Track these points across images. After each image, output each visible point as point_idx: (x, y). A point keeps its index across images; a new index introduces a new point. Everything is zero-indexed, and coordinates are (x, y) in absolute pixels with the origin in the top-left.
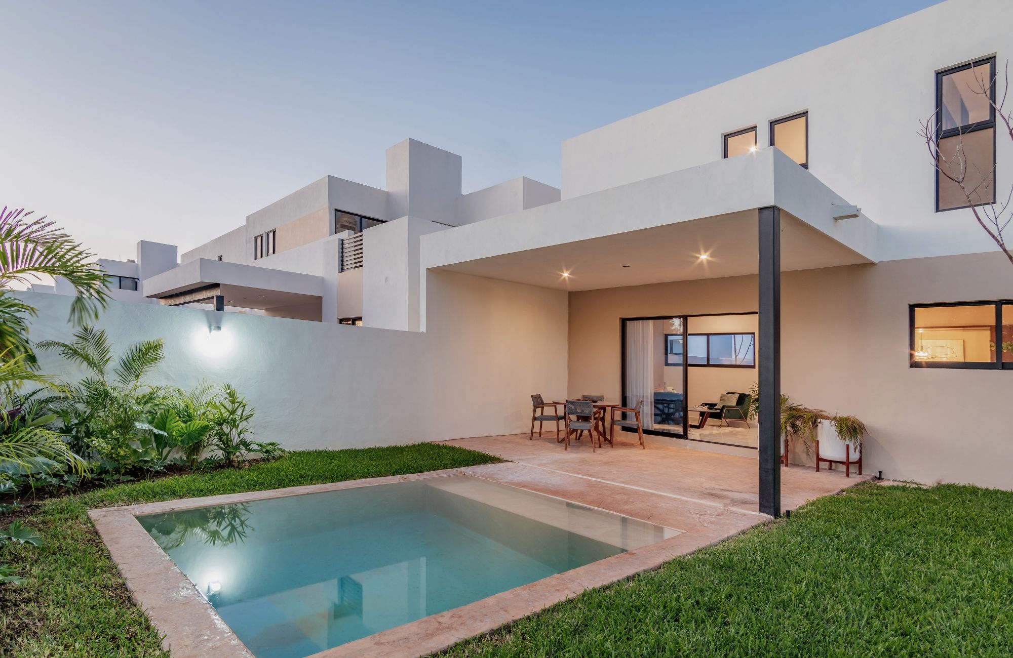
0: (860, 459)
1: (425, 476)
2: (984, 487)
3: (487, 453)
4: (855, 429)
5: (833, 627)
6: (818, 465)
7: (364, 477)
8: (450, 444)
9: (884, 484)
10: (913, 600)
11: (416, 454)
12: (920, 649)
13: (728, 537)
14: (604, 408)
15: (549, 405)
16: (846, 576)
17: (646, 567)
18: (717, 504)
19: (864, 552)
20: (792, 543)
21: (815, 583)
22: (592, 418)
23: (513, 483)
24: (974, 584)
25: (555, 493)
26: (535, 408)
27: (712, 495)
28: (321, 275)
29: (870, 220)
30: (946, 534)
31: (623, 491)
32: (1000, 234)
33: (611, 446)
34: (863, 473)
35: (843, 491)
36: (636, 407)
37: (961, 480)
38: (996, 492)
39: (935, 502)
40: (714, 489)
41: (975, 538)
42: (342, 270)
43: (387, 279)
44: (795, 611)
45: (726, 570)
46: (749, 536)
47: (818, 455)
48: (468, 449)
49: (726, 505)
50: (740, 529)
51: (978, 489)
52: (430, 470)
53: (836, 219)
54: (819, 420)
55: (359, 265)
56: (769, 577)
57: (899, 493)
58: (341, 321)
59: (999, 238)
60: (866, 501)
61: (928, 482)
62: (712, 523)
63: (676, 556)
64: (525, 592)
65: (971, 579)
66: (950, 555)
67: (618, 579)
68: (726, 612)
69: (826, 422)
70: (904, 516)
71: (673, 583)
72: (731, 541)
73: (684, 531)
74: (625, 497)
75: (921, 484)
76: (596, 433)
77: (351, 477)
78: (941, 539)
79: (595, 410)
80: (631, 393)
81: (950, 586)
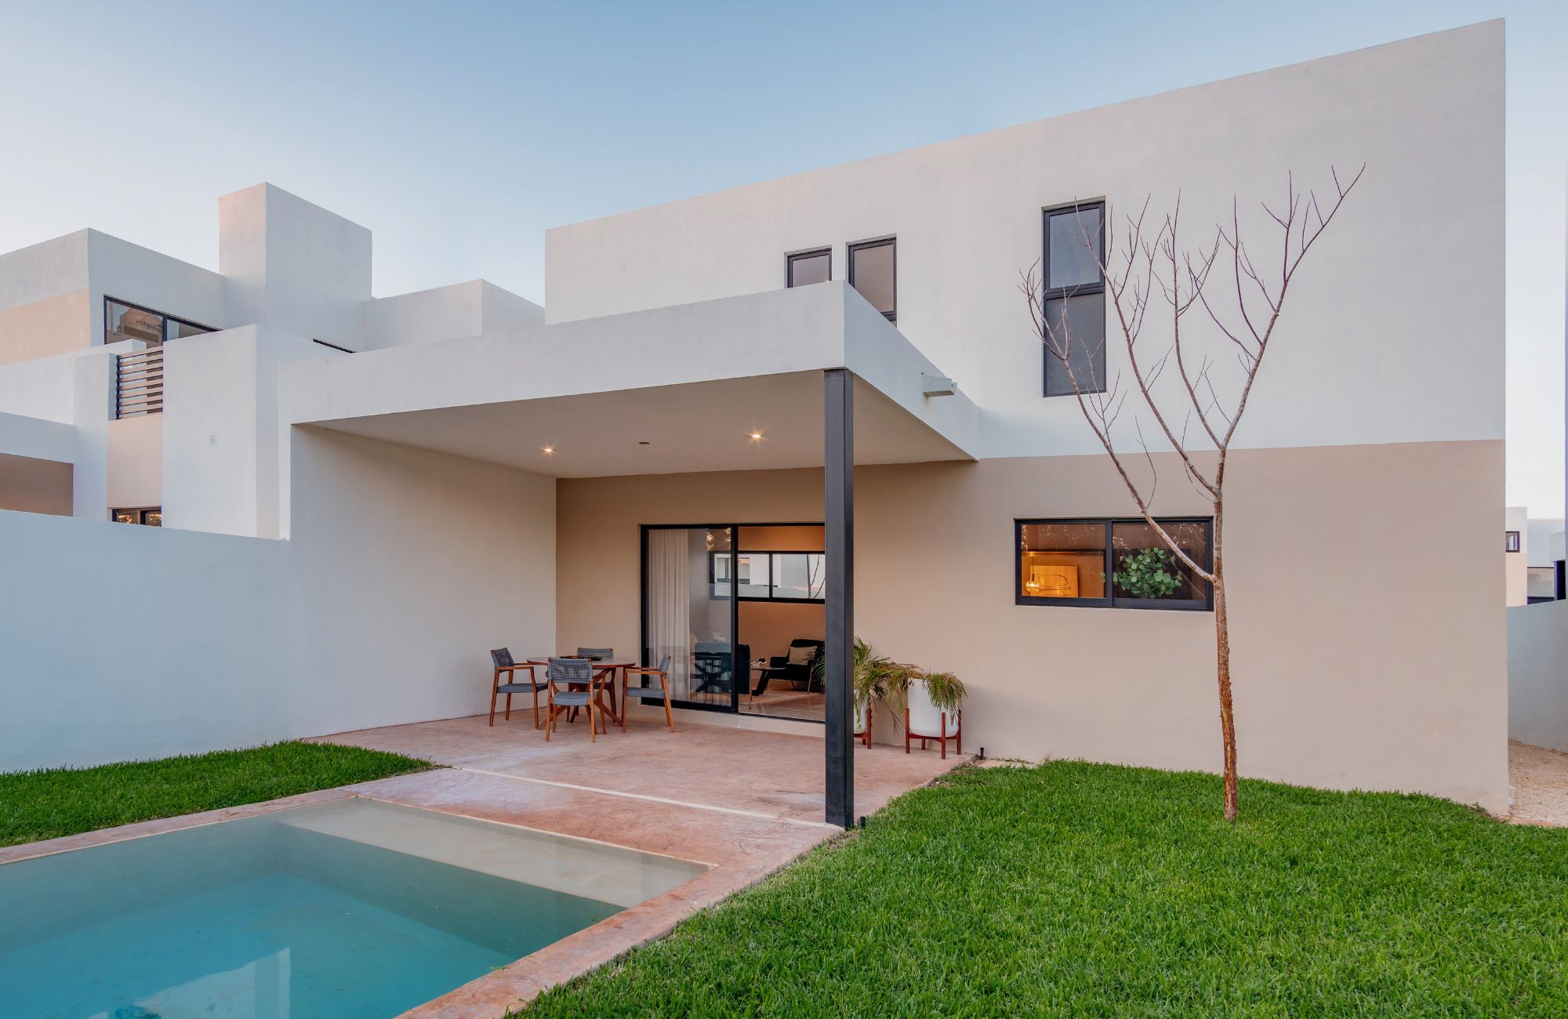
0: (959, 733)
1: (278, 806)
2: (1094, 761)
3: (406, 754)
4: (952, 692)
5: (903, 996)
6: (908, 743)
7: (141, 819)
8: (338, 742)
9: (986, 765)
10: (1004, 935)
11: (263, 766)
12: (1006, 1010)
13: (778, 868)
14: (612, 669)
15: (521, 666)
16: (927, 910)
17: (648, 936)
18: (769, 816)
19: (952, 870)
20: (863, 868)
21: (887, 928)
22: (591, 686)
23: (445, 808)
24: (1072, 901)
25: (517, 818)
26: (498, 672)
27: (763, 800)
28: (71, 423)
29: (969, 400)
30: (1048, 833)
31: (632, 806)
32: (1107, 432)
33: (620, 728)
34: (962, 751)
35: (936, 780)
36: (661, 667)
37: (1071, 756)
38: (1107, 767)
39: (1039, 787)
40: (767, 791)
41: (1080, 834)
42: (118, 415)
43: (213, 440)
44: (855, 977)
45: (769, 923)
46: (806, 863)
47: (908, 728)
48: (369, 748)
49: (782, 815)
50: (796, 853)
51: (1088, 764)
52: (288, 794)
53: (927, 395)
54: (909, 680)
55: (155, 407)
56: (827, 927)
57: (999, 779)
58: (115, 513)
59: (1106, 438)
60: (962, 793)
61: (1034, 758)
62: (758, 846)
63: (698, 910)
64: (433, 1012)
65: (1070, 895)
66: (1051, 861)
67: (600, 963)
68: (759, 996)
69: (918, 682)
70: (1002, 813)
71: (686, 958)
72: (782, 873)
73: (717, 865)
74: (632, 816)
75: (1028, 763)
76: (598, 710)
77: (112, 820)
78: (1043, 839)
79: (597, 672)
80: (656, 644)
81: (1046, 909)
